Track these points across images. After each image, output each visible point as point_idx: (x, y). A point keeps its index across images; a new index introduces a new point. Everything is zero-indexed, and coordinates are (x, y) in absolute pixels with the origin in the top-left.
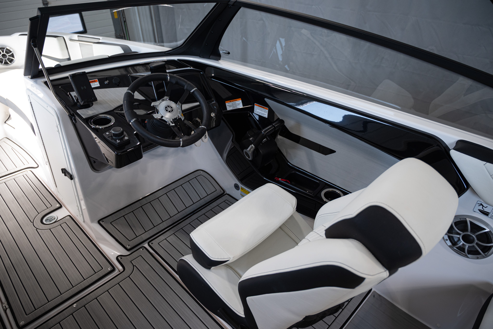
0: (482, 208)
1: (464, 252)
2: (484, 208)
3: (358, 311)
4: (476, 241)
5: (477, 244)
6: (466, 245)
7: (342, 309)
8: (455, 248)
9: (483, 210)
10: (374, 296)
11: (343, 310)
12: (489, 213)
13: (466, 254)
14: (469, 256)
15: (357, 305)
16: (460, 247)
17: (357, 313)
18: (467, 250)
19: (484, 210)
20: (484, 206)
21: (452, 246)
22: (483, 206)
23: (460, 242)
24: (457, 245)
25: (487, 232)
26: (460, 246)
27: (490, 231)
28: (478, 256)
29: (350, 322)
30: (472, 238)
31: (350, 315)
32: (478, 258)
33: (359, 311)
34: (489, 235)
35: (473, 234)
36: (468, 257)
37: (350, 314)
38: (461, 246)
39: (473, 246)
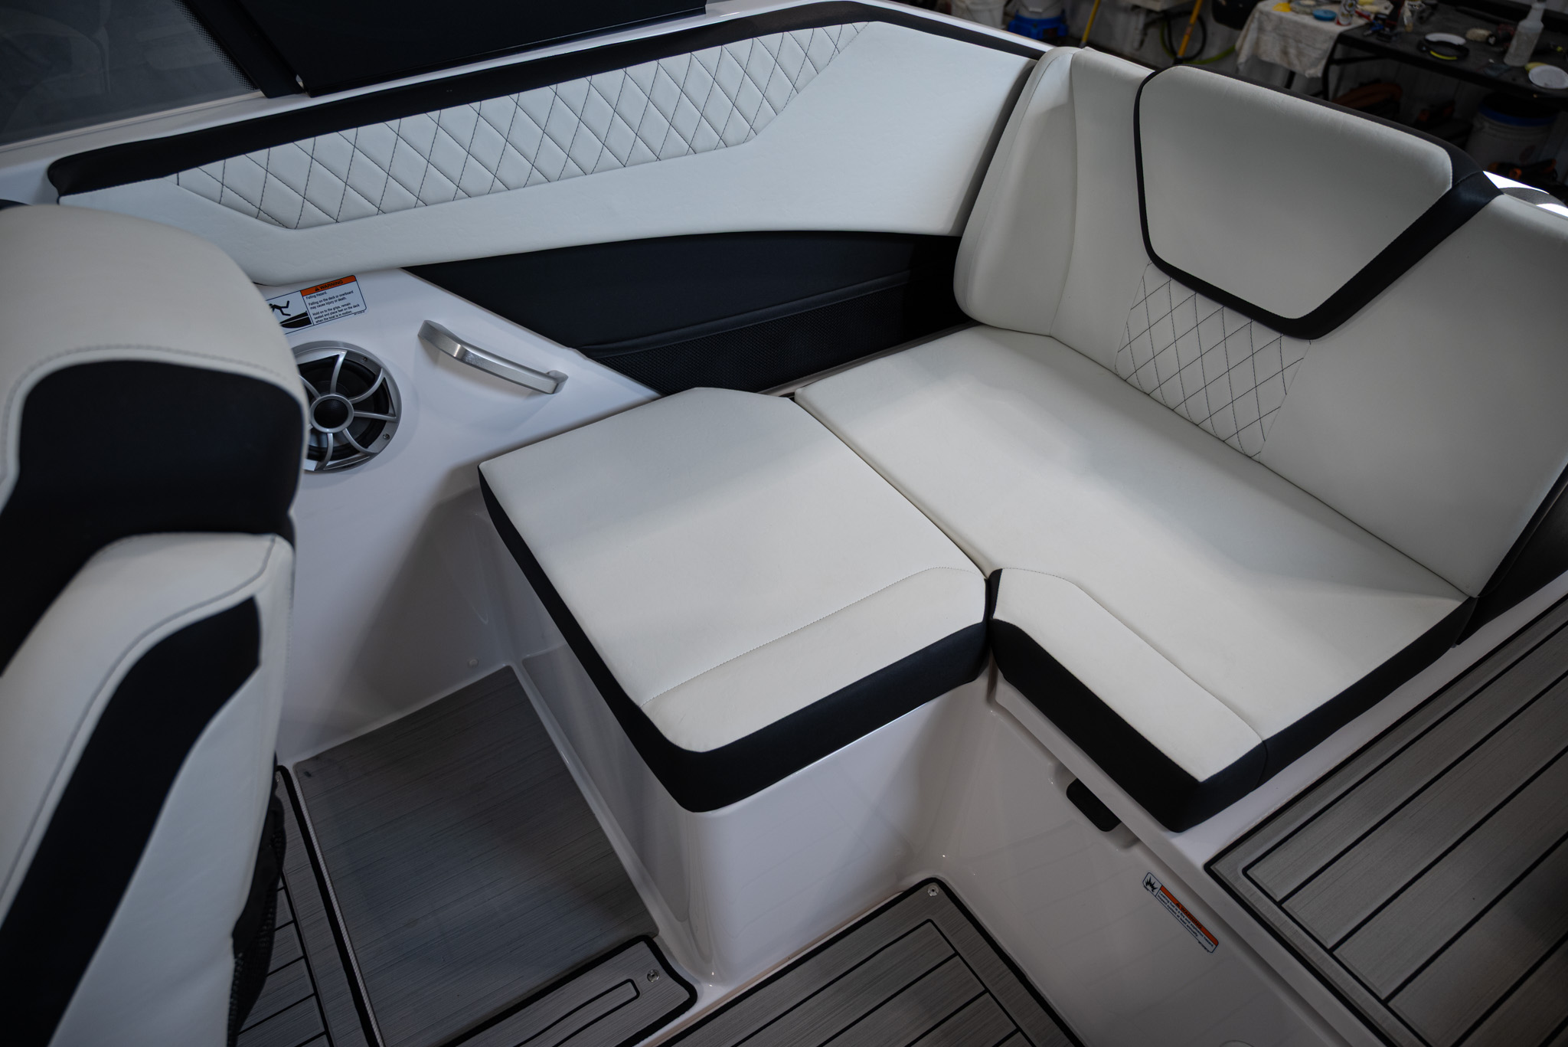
0: (283, 314)
1: (356, 451)
2: (285, 311)
3: (319, 844)
4: (349, 402)
5: (357, 406)
6: (342, 431)
7: (281, 889)
8: (330, 463)
9: (289, 317)
10: (308, 775)
11: (285, 888)
12: (305, 314)
13: (363, 452)
14: (371, 449)
15: (300, 835)
16: (335, 450)
17: (322, 852)
18: (355, 440)
19: (289, 315)
20: (281, 306)
21: (321, 464)
22: (280, 308)
23: (324, 437)
24: (326, 452)
25: (345, 359)
26: (334, 448)
27: (349, 353)
28: (384, 432)
29: (333, 886)
30: (335, 405)
31: (313, 874)
32: (388, 437)
33: (318, 841)
34: (356, 365)
35: (329, 393)
36: (372, 455)
37: (311, 869)
38: (337, 445)
39: (356, 418)
